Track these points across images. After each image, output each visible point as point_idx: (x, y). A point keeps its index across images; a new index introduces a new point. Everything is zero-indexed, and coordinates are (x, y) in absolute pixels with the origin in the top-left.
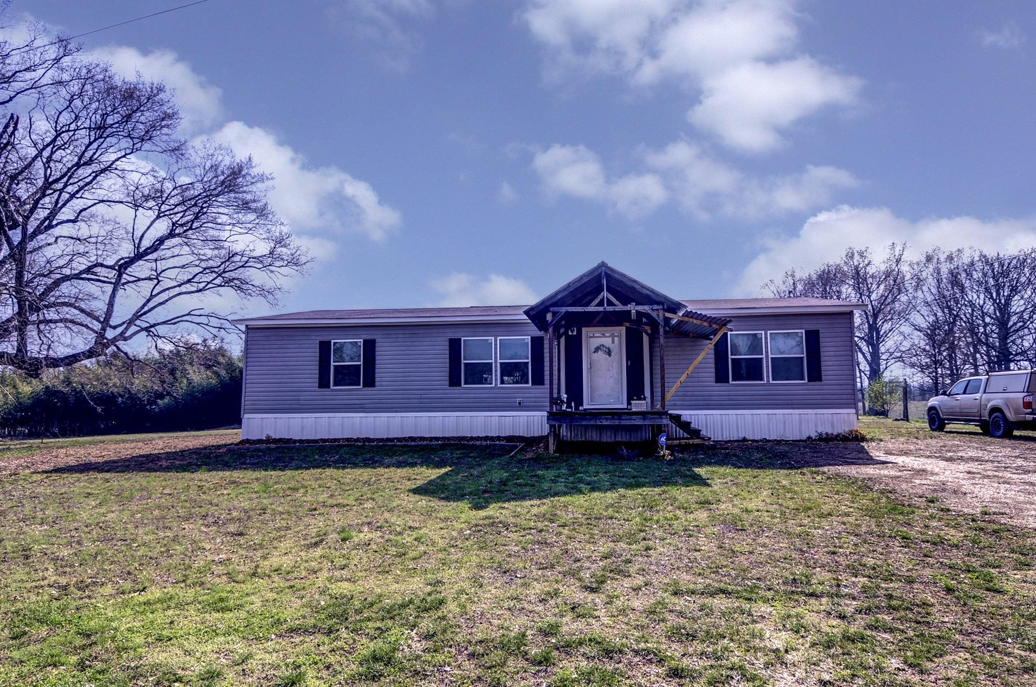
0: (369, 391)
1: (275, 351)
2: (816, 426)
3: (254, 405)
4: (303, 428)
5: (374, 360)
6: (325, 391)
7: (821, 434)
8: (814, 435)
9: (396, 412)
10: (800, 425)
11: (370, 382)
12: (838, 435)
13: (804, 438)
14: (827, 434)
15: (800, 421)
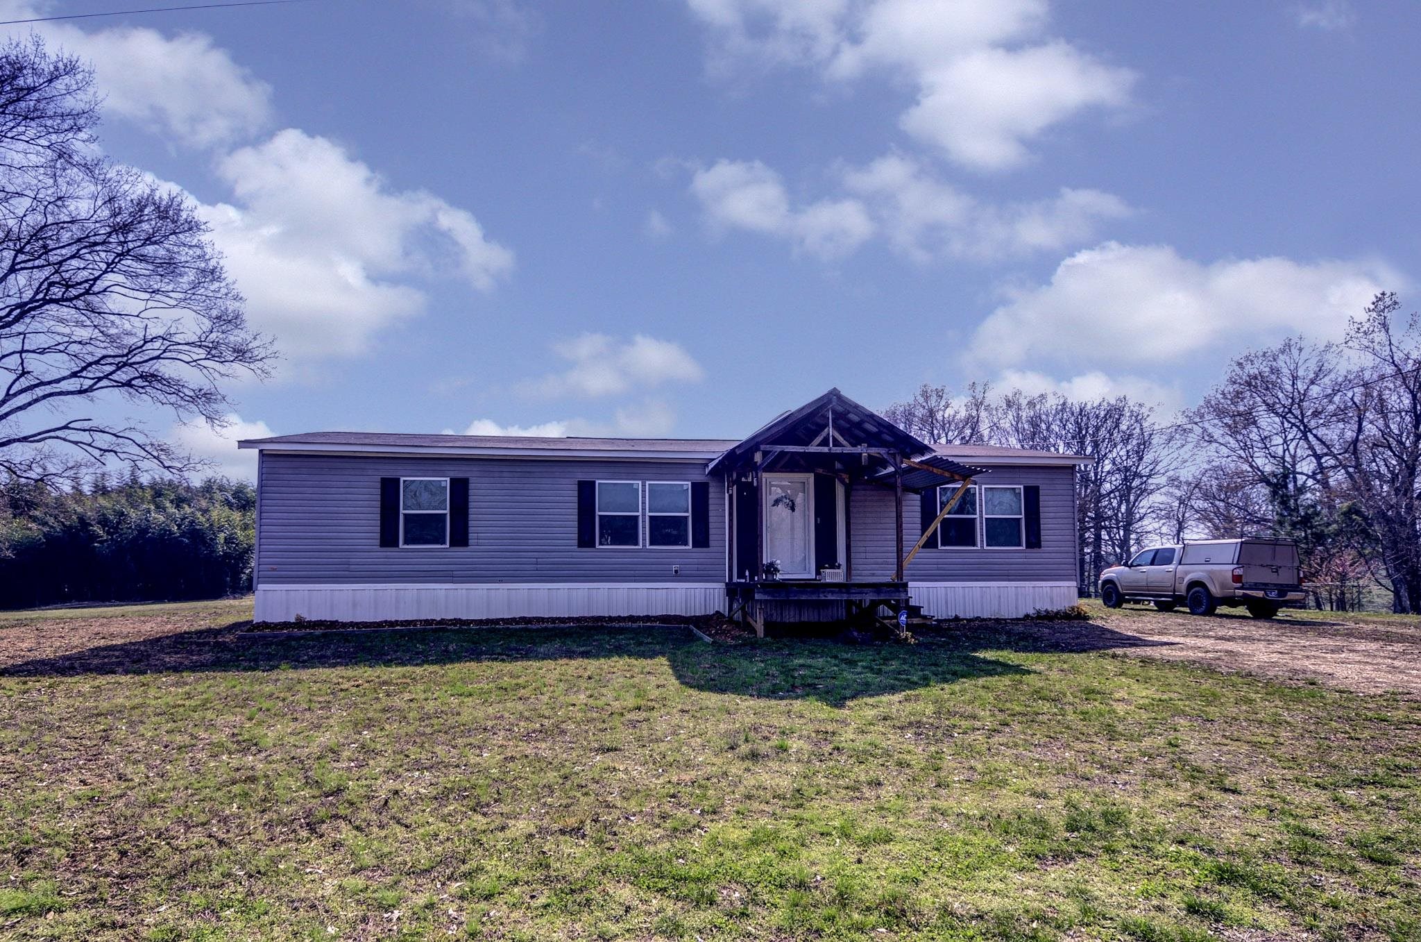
0: (460, 552)
1: (309, 491)
2: (1034, 602)
3: (274, 570)
4: (355, 605)
5: (467, 507)
6: (390, 552)
7: (1038, 612)
8: (1031, 612)
9: (500, 582)
10: (1017, 600)
11: (460, 538)
12: (1058, 613)
13: (1021, 616)
14: (1046, 611)
15: (1017, 595)
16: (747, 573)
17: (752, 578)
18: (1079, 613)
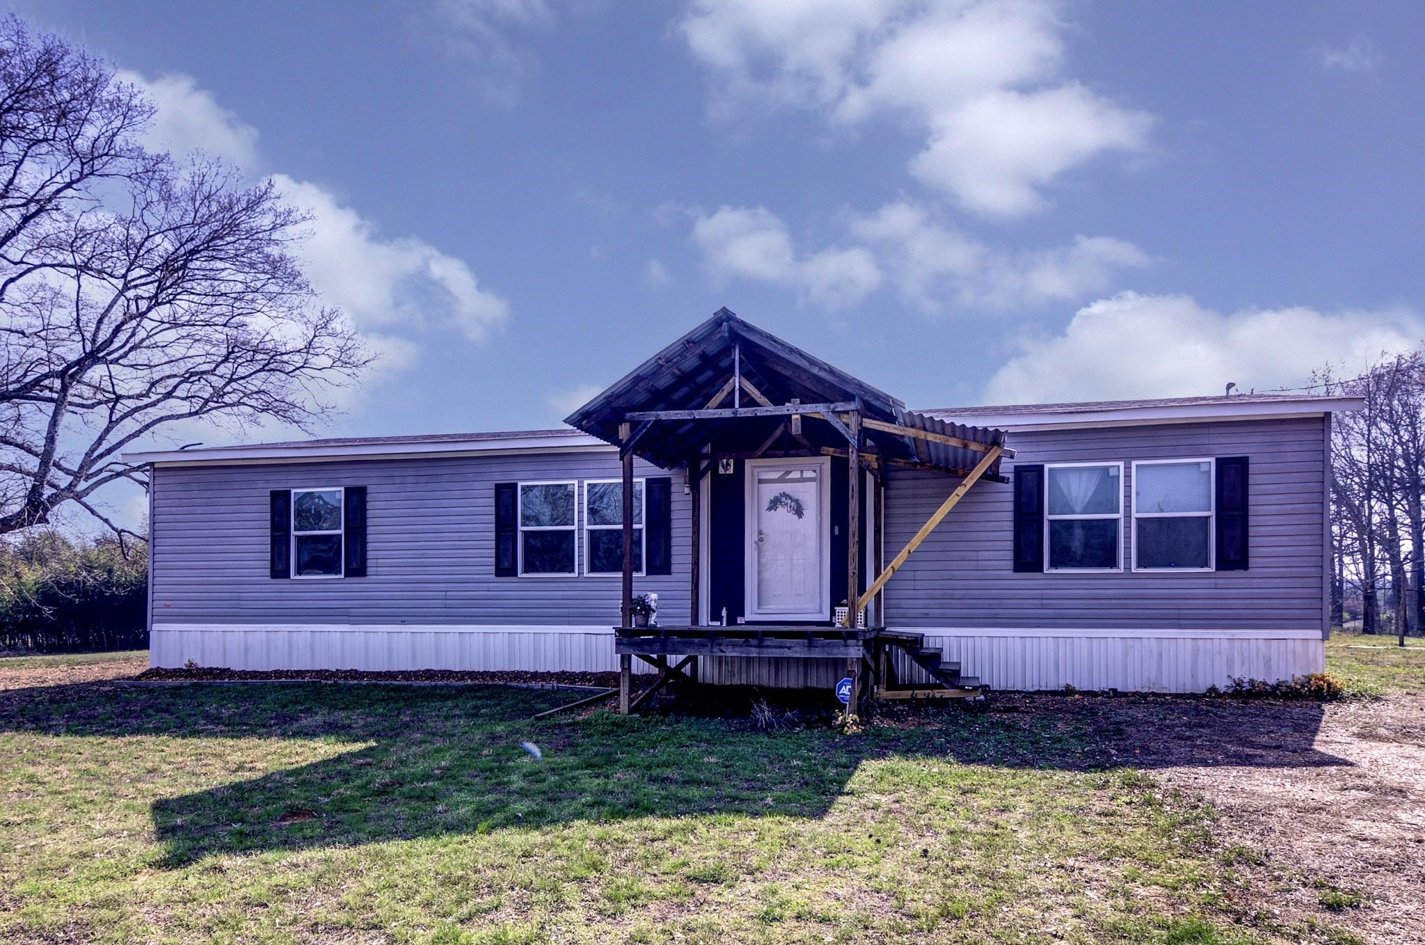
0: (356, 584)
1: (199, 510)
2: (1230, 664)
3: (167, 607)
4: (247, 650)
5: (365, 526)
6: (281, 584)
7: (1239, 684)
8: (1222, 684)
9: (403, 622)
10: (1195, 661)
11: (358, 568)
12: (1278, 686)
13: (1202, 689)
14: (1251, 682)
15: (1196, 653)
16: (724, 613)
17: (732, 621)
18: (1320, 689)
